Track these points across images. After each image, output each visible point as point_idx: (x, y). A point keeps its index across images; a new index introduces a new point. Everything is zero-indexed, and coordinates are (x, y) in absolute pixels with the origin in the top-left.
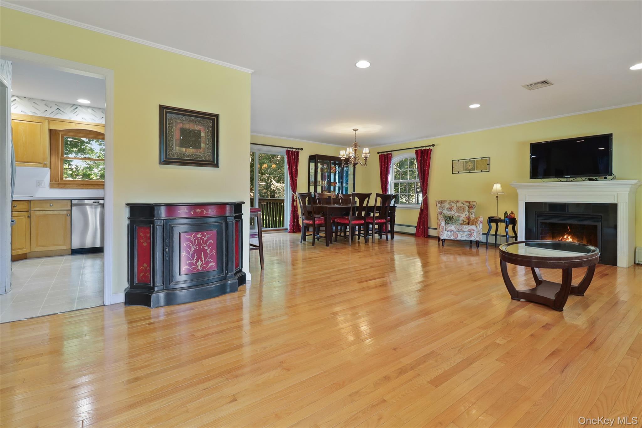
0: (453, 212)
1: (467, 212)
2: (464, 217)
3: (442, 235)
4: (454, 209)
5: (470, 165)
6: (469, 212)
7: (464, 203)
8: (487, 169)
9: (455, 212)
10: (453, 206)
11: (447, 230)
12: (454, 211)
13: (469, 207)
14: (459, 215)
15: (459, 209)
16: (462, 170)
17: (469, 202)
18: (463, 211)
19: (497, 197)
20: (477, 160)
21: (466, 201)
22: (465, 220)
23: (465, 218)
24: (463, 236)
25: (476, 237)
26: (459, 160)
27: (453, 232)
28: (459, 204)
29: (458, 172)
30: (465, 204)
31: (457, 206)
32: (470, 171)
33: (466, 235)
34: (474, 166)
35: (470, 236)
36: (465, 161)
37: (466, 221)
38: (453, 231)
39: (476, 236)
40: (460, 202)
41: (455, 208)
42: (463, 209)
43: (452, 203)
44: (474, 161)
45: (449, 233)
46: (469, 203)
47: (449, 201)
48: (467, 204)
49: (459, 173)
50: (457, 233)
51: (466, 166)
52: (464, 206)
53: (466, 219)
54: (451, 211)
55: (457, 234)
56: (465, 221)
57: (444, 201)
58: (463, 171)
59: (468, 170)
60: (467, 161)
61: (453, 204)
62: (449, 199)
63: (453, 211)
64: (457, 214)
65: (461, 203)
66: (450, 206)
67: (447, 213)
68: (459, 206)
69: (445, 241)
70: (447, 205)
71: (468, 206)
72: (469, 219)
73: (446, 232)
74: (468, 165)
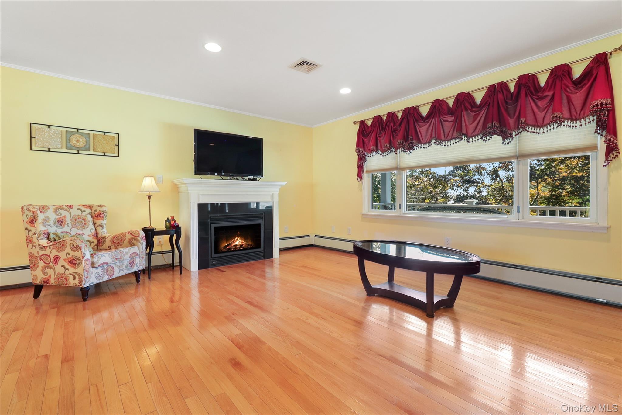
0: (66, 229)
1: (91, 226)
2: (89, 236)
3: (87, 278)
4: (67, 223)
5: (78, 141)
6: (94, 224)
7: (83, 209)
8: (115, 153)
9: (71, 227)
10: (65, 217)
11: (97, 265)
12: (68, 226)
13: (92, 217)
14: (79, 231)
15: (76, 220)
16: (59, 146)
17: (90, 207)
18: (85, 224)
19: (149, 197)
20: (94, 135)
21: (84, 205)
22: (91, 239)
23: (92, 236)
24: (121, 268)
25: (138, 265)
26: (49, 126)
27: (105, 267)
28: (75, 212)
29: (47, 150)
30: (85, 211)
31: (71, 215)
32: (78, 151)
33: (126, 267)
34: (88, 142)
35: (131, 267)
36: (66, 131)
37: (93, 242)
38: (107, 263)
39: (139, 263)
40: (75, 208)
41: (68, 220)
42: (83, 221)
43: (60, 211)
44: (89, 134)
45: (100, 270)
46: (91, 210)
47: (54, 207)
48: (88, 211)
49: (49, 151)
50: (114, 266)
51: (68, 140)
52: (84, 213)
53: (94, 238)
54: (63, 227)
55: (113, 268)
56: (91, 241)
57: (43, 208)
58: (62, 148)
59: (74, 148)
60: (72, 132)
61: (64, 213)
62: (51, 202)
63: (66, 225)
64: (74, 231)
65: (78, 209)
66: (57, 217)
67: (56, 231)
68: (75, 215)
69: (89, 289)
70: (53, 216)
71: (91, 215)
72: (97, 236)
73: (93, 270)
74: (74, 139)
